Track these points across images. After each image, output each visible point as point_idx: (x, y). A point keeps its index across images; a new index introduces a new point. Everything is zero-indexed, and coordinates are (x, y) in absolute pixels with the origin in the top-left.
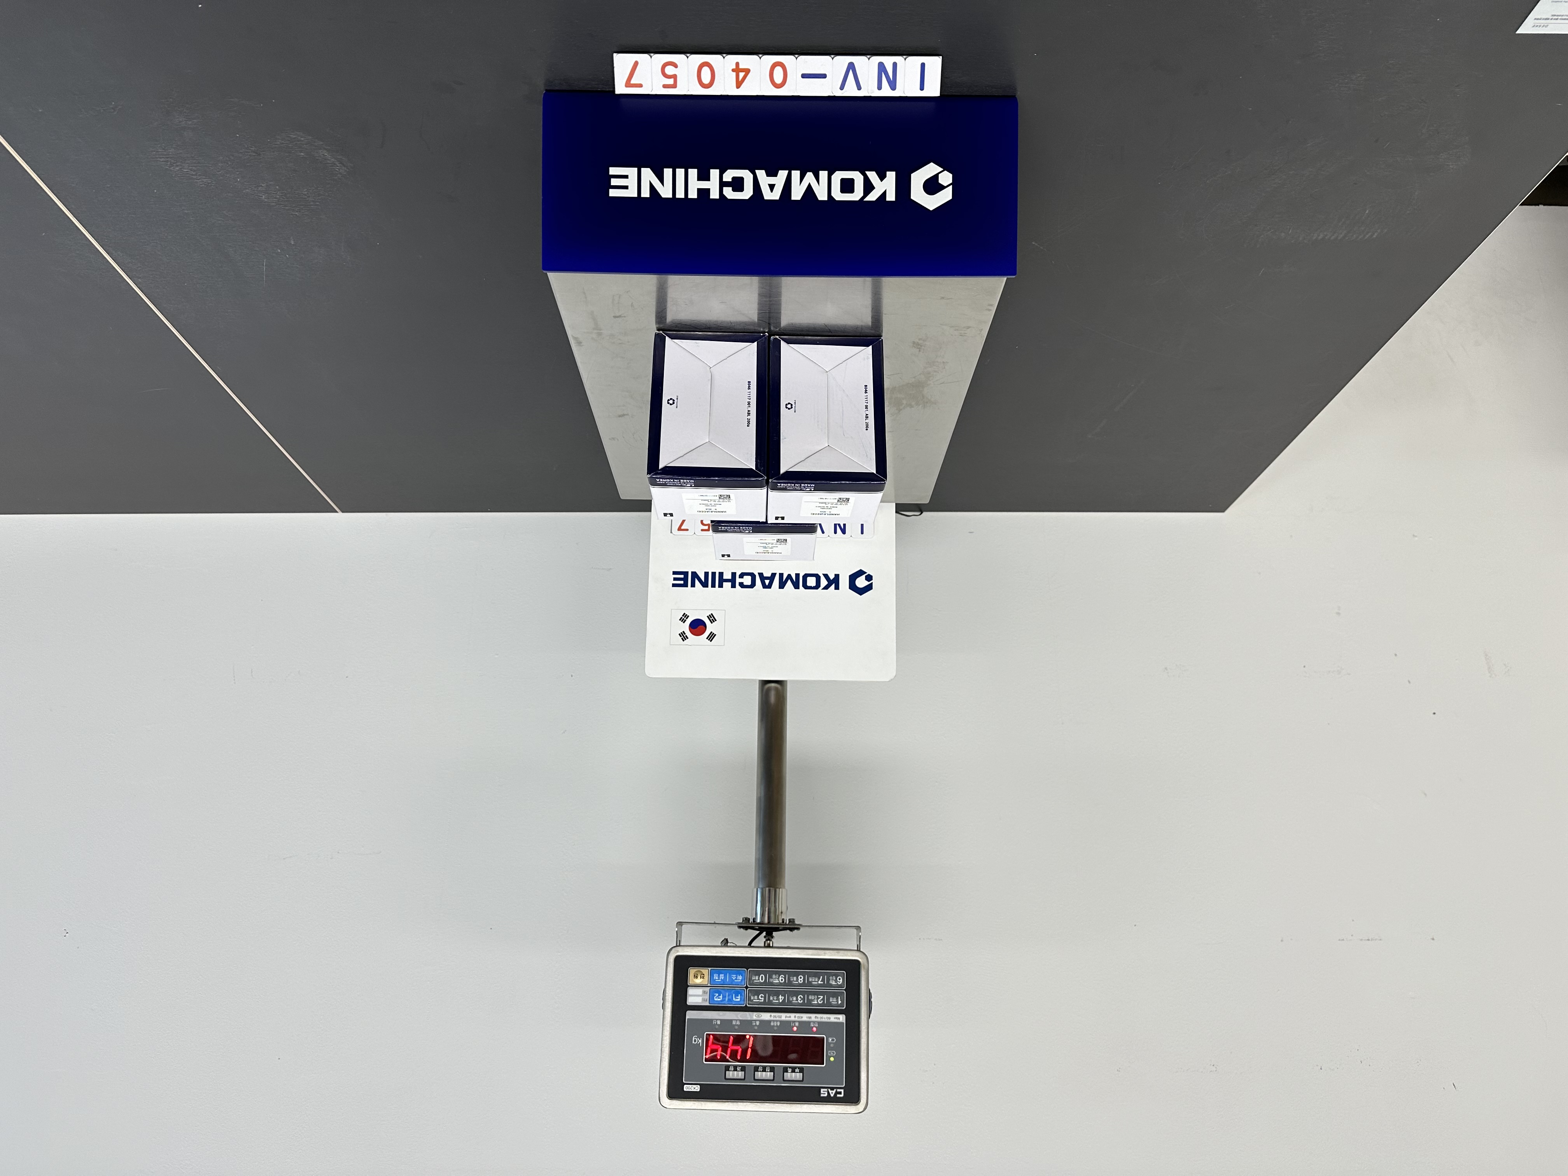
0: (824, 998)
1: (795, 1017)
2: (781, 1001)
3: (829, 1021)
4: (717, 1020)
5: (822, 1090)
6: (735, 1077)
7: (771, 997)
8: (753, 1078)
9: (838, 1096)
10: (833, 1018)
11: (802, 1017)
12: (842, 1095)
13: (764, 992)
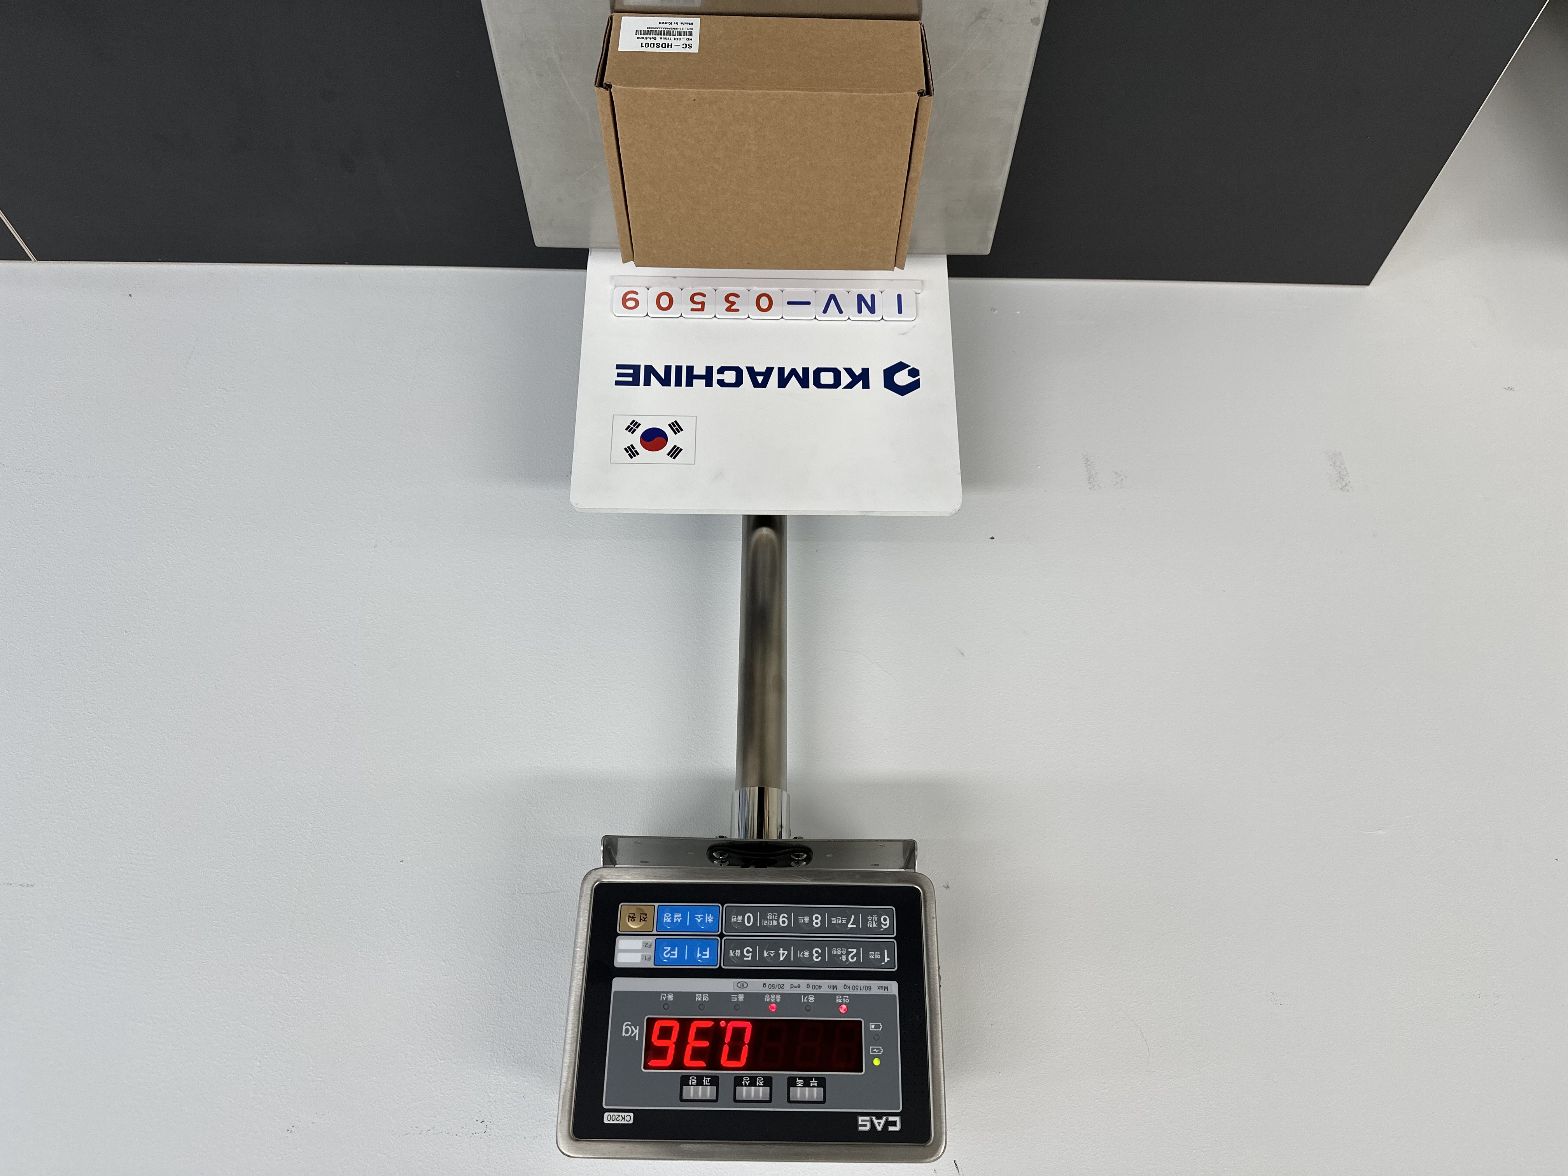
0: (858, 953)
1: (808, 985)
2: (782, 959)
3: (868, 993)
4: (667, 993)
5: (860, 1118)
6: (700, 1096)
7: (765, 951)
8: (733, 1098)
9: (891, 1129)
10: (875, 987)
11: (820, 987)
12: (897, 1128)
13: (752, 944)
